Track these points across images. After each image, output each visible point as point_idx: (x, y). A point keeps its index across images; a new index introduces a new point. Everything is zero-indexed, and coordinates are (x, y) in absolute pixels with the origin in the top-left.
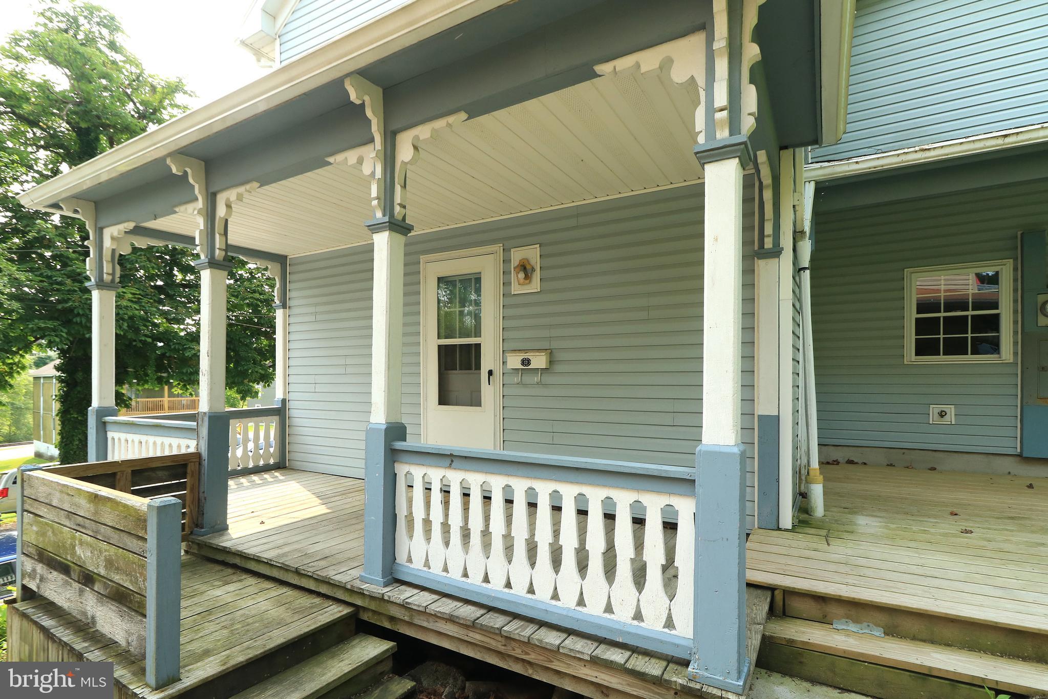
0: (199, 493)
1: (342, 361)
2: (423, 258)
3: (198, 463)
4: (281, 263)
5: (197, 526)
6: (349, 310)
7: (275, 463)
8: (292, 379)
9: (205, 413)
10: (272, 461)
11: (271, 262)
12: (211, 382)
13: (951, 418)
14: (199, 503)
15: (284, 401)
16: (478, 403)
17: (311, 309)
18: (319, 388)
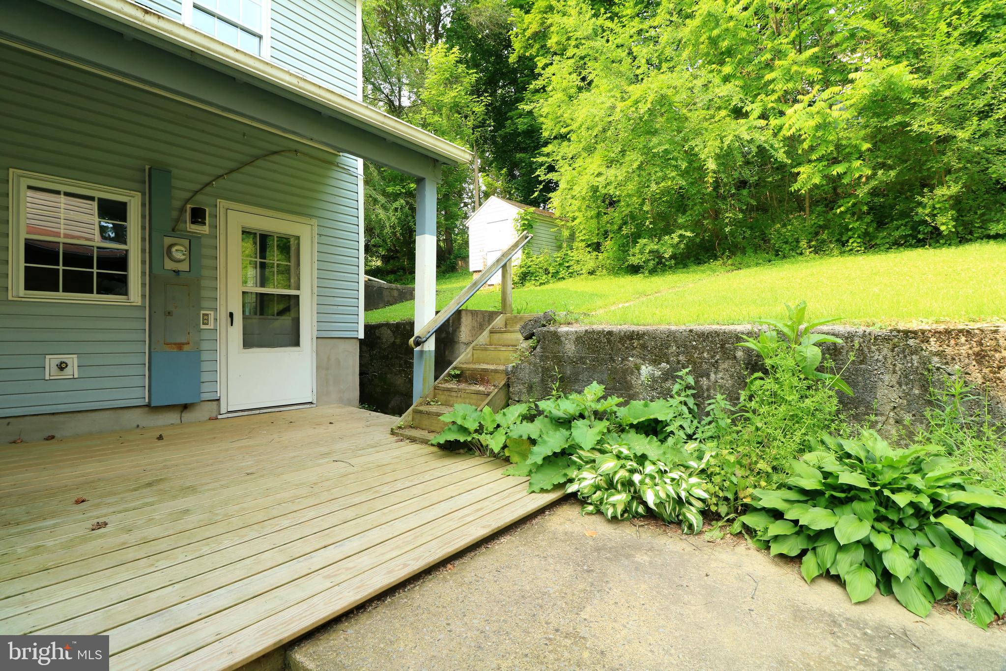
13: (73, 370)
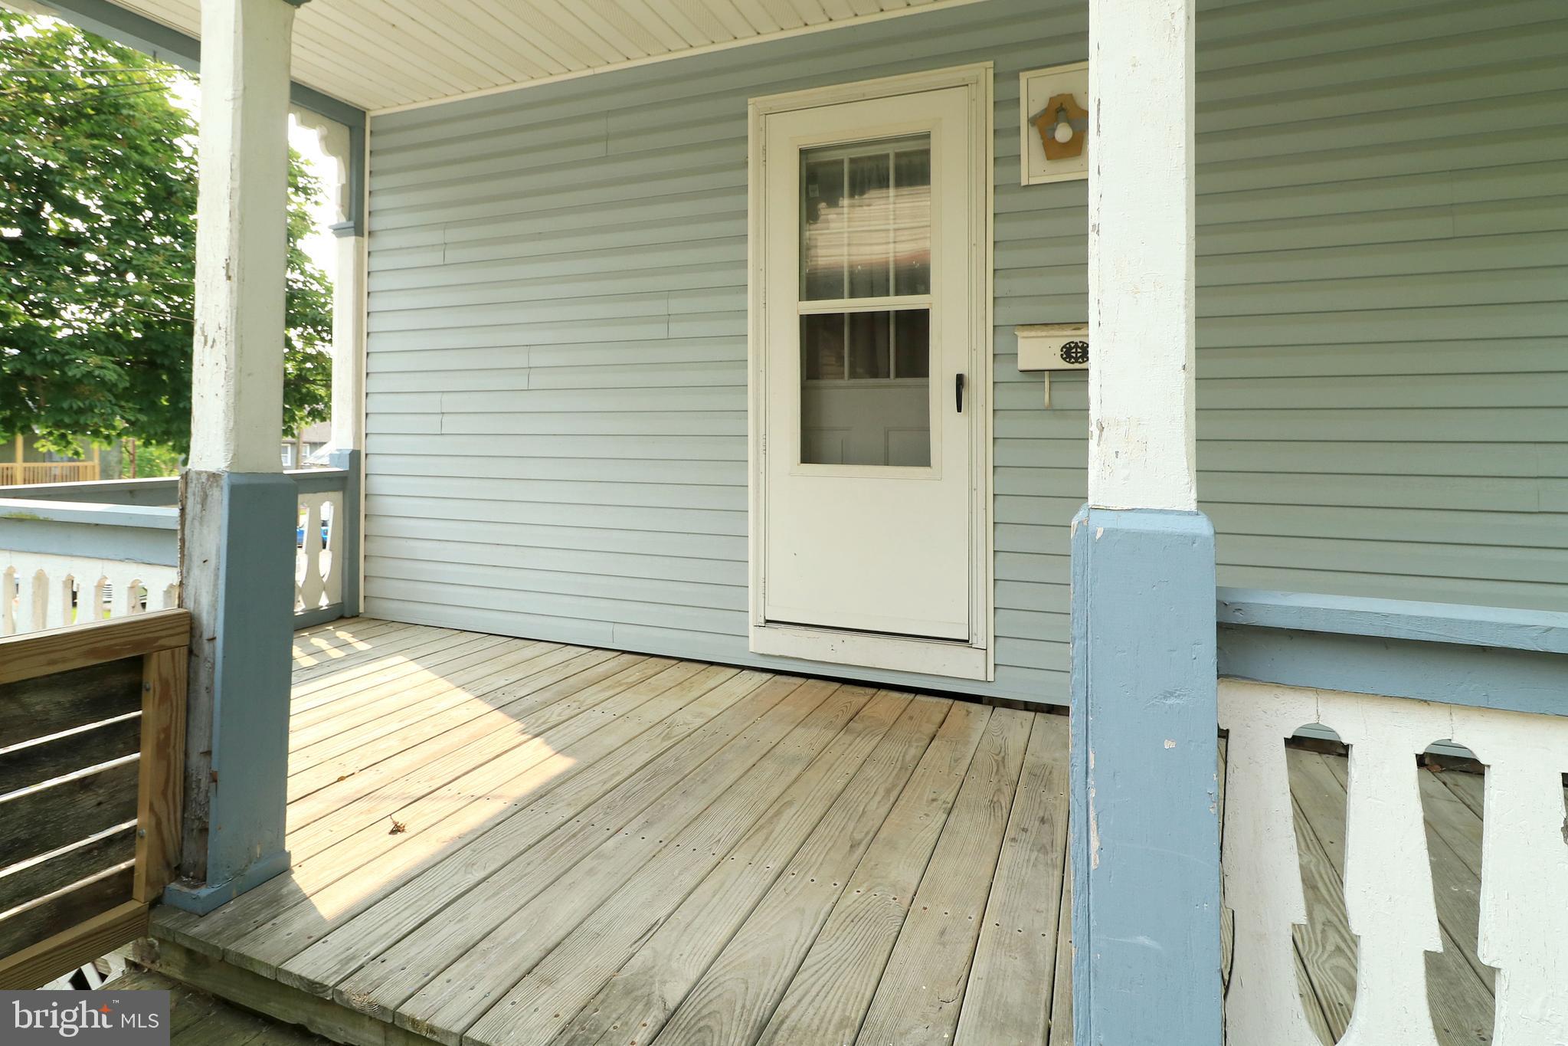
0: (186, 754)
1: (519, 360)
2: (755, 105)
3: (185, 651)
4: (351, 128)
5: (178, 871)
6: (540, 236)
7: (332, 607)
8: (376, 404)
9: (214, 477)
10: (324, 602)
11: (326, 121)
12: (240, 370)
14: (186, 790)
15: (355, 456)
16: (922, 459)
17: (435, 237)
18: (451, 425)
